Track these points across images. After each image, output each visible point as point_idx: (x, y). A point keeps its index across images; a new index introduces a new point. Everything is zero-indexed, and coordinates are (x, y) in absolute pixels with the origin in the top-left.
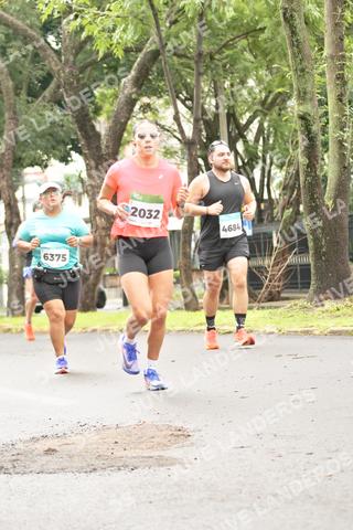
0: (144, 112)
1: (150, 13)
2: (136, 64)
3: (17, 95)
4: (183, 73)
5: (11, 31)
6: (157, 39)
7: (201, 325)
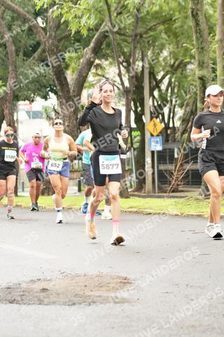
0: (96, 69)
1: (105, 7)
4: (122, 45)
5: (15, 15)
6: (109, 23)
7: (131, 208)
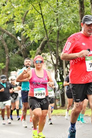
2: (41, 45)
4: (53, 47)
7: (58, 113)
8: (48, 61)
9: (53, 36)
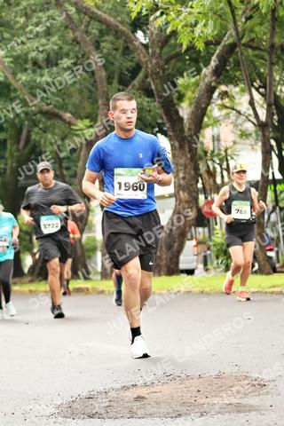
0: (222, 99)
1: (228, 9)
2: (217, 52)
3: (110, 83)
4: (257, 63)
5: (104, 27)
6: (234, 34)
7: (274, 287)
8: (239, 112)
9: (257, 29)
